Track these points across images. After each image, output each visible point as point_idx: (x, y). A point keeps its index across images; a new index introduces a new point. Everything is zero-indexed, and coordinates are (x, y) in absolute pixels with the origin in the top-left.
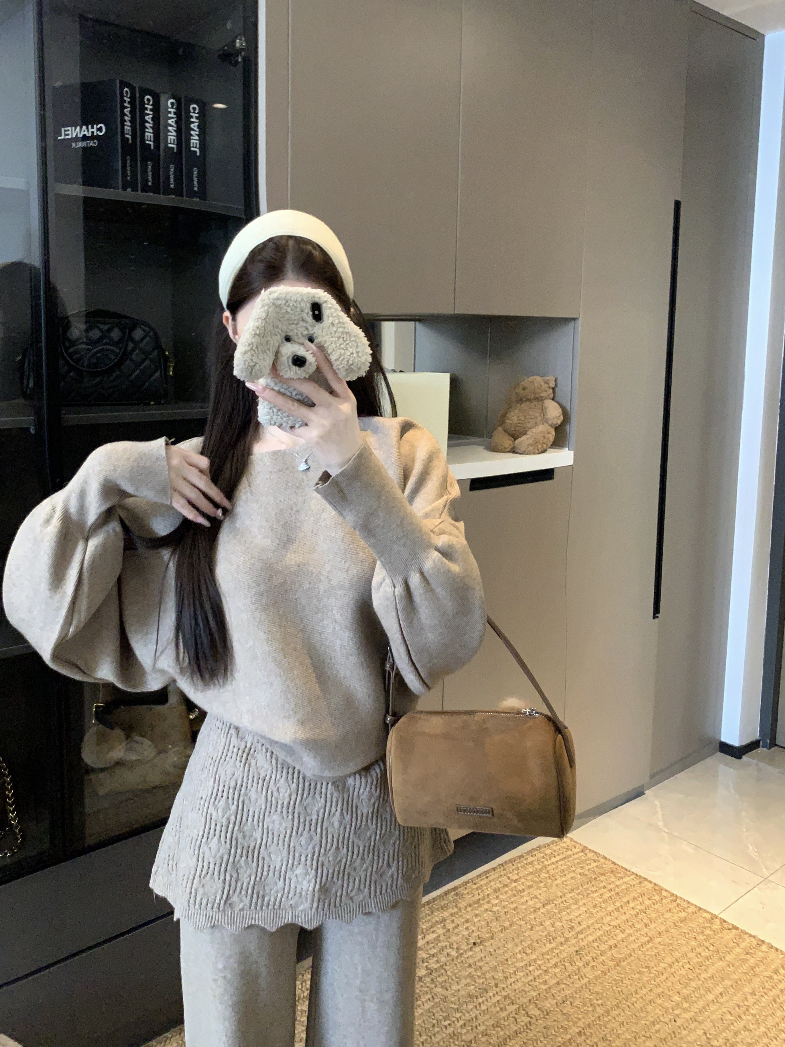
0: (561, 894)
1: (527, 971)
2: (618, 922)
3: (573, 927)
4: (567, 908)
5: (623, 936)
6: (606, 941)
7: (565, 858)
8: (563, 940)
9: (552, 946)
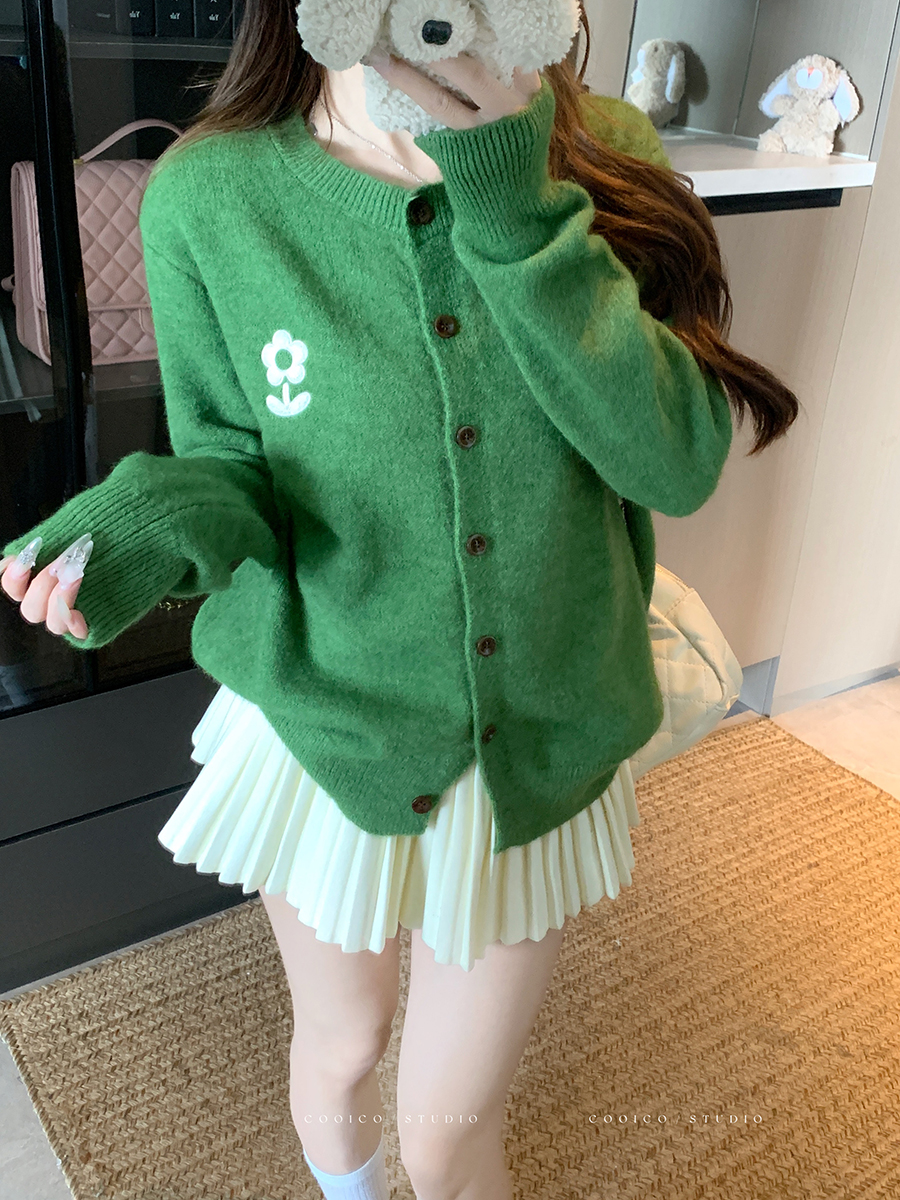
0: (749, 793)
1: (693, 886)
2: (823, 835)
3: (761, 835)
4: (757, 811)
5: (829, 854)
6: (806, 858)
7: (760, 747)
8: (745, 851)
9: (732, 856)
